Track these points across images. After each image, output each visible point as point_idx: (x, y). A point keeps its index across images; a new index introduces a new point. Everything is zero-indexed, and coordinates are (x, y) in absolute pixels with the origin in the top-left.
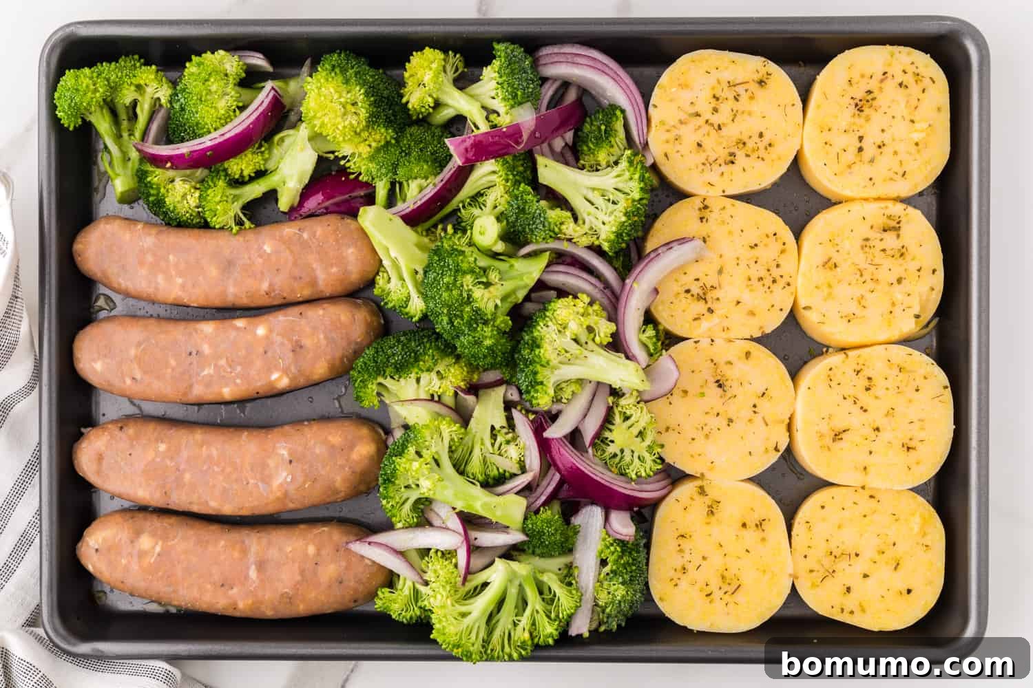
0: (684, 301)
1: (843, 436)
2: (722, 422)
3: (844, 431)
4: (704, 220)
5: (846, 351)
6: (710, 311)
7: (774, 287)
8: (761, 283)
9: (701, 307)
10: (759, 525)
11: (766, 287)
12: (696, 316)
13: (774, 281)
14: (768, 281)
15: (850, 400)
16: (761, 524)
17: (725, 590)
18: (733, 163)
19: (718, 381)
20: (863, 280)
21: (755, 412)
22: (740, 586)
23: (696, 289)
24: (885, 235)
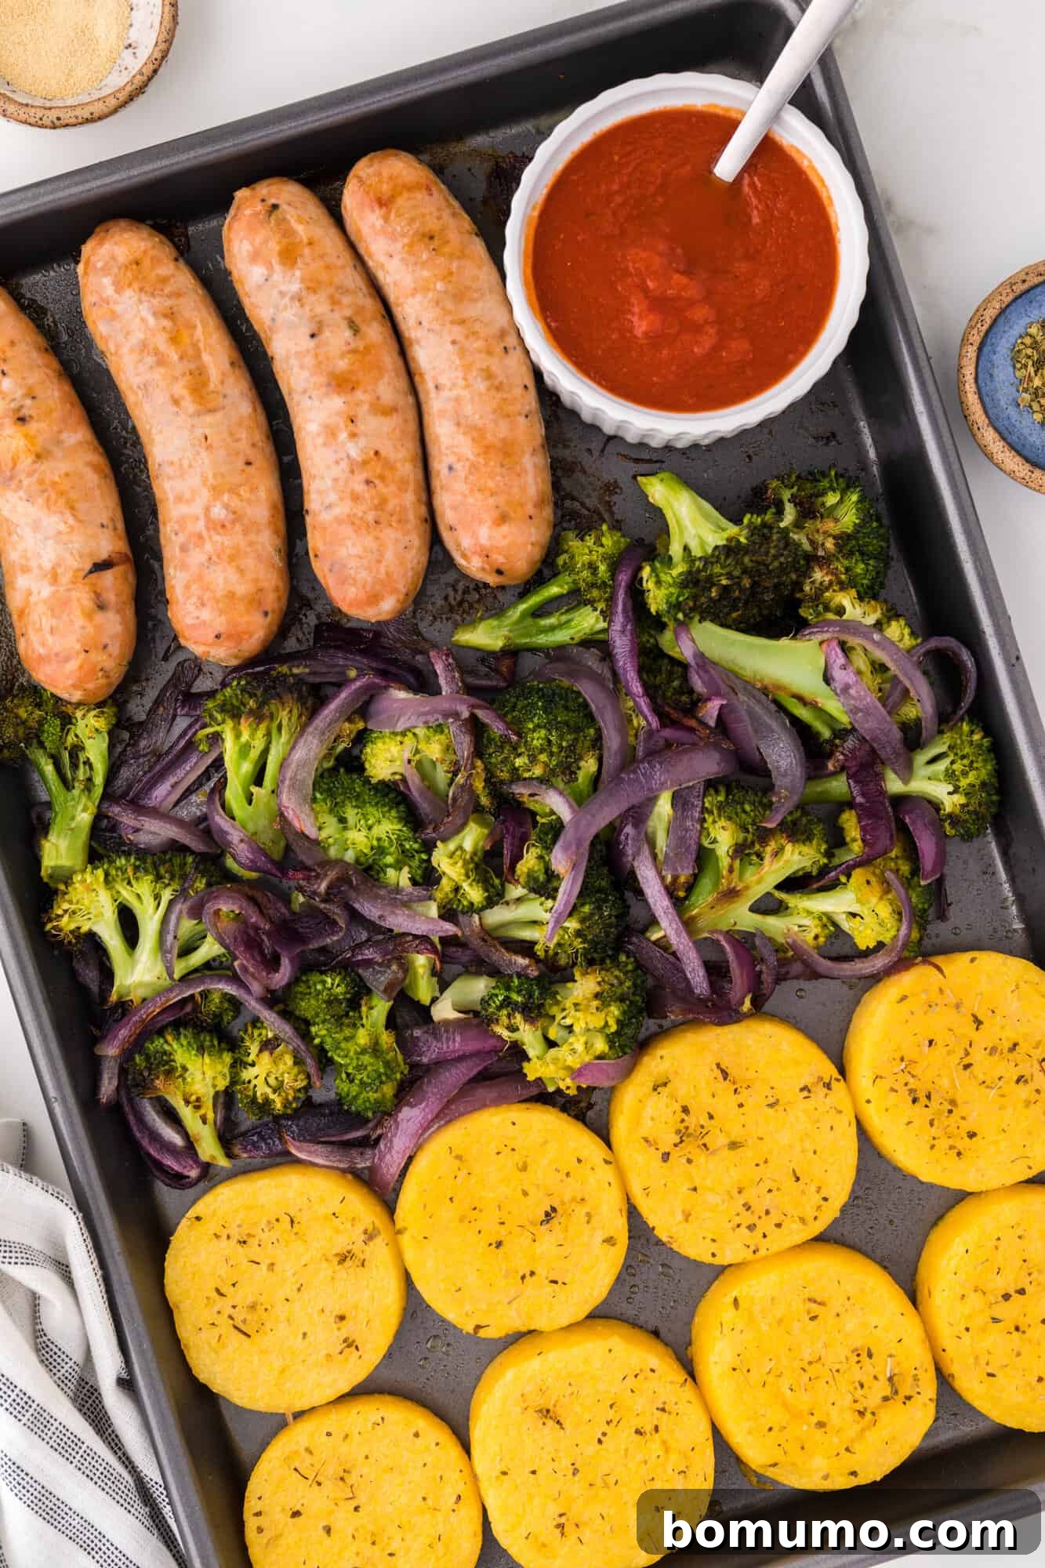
0: (670, 1111)
1: (550, 1423)
2: (495, 1232)
3: (558, 1422)
4: (805, 1093)
5: (689, 1380)
6: (666, 1157)
7: (743, 1230)
8: (742, 1210)
9: (669, 1139)
10: (349, 1343)
11: (738, 1220)
12: (651, 1139)
13: (751, 1227)
14: (747, 1218)
15: (611, 1414)
16: (349, 1346)
17: (234, 1316)
18: (915, 1101)
19: (554, 1209)
20: (806, 1367)
21: (523, 1278)
22: (249, 1336)
23: (692, 1121)
24: (884, 1382)
